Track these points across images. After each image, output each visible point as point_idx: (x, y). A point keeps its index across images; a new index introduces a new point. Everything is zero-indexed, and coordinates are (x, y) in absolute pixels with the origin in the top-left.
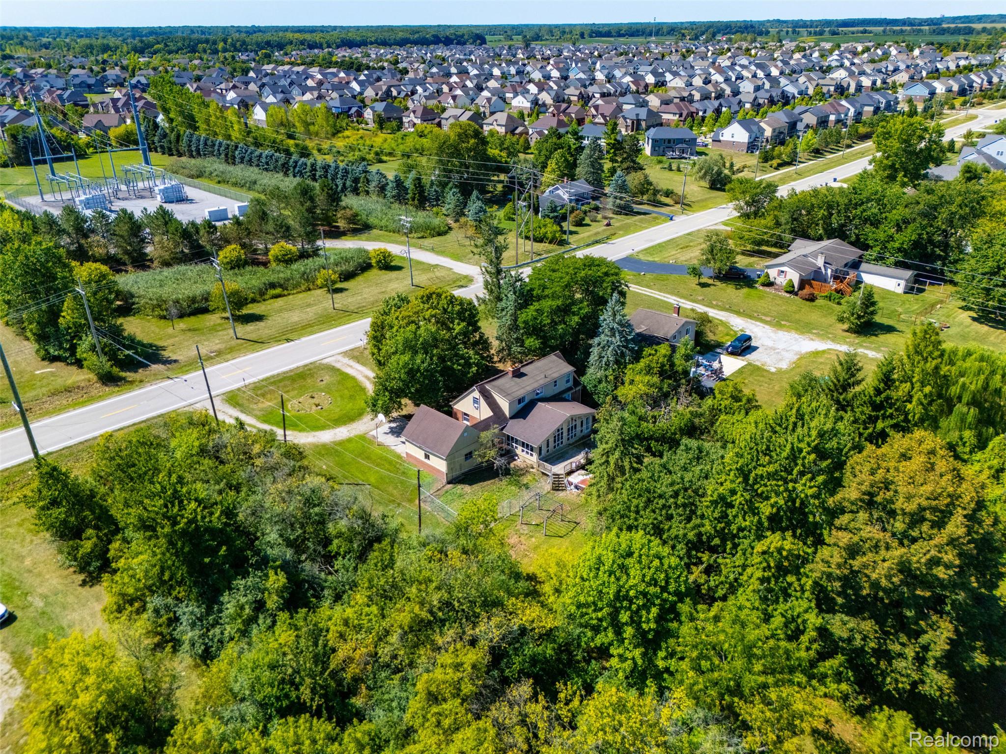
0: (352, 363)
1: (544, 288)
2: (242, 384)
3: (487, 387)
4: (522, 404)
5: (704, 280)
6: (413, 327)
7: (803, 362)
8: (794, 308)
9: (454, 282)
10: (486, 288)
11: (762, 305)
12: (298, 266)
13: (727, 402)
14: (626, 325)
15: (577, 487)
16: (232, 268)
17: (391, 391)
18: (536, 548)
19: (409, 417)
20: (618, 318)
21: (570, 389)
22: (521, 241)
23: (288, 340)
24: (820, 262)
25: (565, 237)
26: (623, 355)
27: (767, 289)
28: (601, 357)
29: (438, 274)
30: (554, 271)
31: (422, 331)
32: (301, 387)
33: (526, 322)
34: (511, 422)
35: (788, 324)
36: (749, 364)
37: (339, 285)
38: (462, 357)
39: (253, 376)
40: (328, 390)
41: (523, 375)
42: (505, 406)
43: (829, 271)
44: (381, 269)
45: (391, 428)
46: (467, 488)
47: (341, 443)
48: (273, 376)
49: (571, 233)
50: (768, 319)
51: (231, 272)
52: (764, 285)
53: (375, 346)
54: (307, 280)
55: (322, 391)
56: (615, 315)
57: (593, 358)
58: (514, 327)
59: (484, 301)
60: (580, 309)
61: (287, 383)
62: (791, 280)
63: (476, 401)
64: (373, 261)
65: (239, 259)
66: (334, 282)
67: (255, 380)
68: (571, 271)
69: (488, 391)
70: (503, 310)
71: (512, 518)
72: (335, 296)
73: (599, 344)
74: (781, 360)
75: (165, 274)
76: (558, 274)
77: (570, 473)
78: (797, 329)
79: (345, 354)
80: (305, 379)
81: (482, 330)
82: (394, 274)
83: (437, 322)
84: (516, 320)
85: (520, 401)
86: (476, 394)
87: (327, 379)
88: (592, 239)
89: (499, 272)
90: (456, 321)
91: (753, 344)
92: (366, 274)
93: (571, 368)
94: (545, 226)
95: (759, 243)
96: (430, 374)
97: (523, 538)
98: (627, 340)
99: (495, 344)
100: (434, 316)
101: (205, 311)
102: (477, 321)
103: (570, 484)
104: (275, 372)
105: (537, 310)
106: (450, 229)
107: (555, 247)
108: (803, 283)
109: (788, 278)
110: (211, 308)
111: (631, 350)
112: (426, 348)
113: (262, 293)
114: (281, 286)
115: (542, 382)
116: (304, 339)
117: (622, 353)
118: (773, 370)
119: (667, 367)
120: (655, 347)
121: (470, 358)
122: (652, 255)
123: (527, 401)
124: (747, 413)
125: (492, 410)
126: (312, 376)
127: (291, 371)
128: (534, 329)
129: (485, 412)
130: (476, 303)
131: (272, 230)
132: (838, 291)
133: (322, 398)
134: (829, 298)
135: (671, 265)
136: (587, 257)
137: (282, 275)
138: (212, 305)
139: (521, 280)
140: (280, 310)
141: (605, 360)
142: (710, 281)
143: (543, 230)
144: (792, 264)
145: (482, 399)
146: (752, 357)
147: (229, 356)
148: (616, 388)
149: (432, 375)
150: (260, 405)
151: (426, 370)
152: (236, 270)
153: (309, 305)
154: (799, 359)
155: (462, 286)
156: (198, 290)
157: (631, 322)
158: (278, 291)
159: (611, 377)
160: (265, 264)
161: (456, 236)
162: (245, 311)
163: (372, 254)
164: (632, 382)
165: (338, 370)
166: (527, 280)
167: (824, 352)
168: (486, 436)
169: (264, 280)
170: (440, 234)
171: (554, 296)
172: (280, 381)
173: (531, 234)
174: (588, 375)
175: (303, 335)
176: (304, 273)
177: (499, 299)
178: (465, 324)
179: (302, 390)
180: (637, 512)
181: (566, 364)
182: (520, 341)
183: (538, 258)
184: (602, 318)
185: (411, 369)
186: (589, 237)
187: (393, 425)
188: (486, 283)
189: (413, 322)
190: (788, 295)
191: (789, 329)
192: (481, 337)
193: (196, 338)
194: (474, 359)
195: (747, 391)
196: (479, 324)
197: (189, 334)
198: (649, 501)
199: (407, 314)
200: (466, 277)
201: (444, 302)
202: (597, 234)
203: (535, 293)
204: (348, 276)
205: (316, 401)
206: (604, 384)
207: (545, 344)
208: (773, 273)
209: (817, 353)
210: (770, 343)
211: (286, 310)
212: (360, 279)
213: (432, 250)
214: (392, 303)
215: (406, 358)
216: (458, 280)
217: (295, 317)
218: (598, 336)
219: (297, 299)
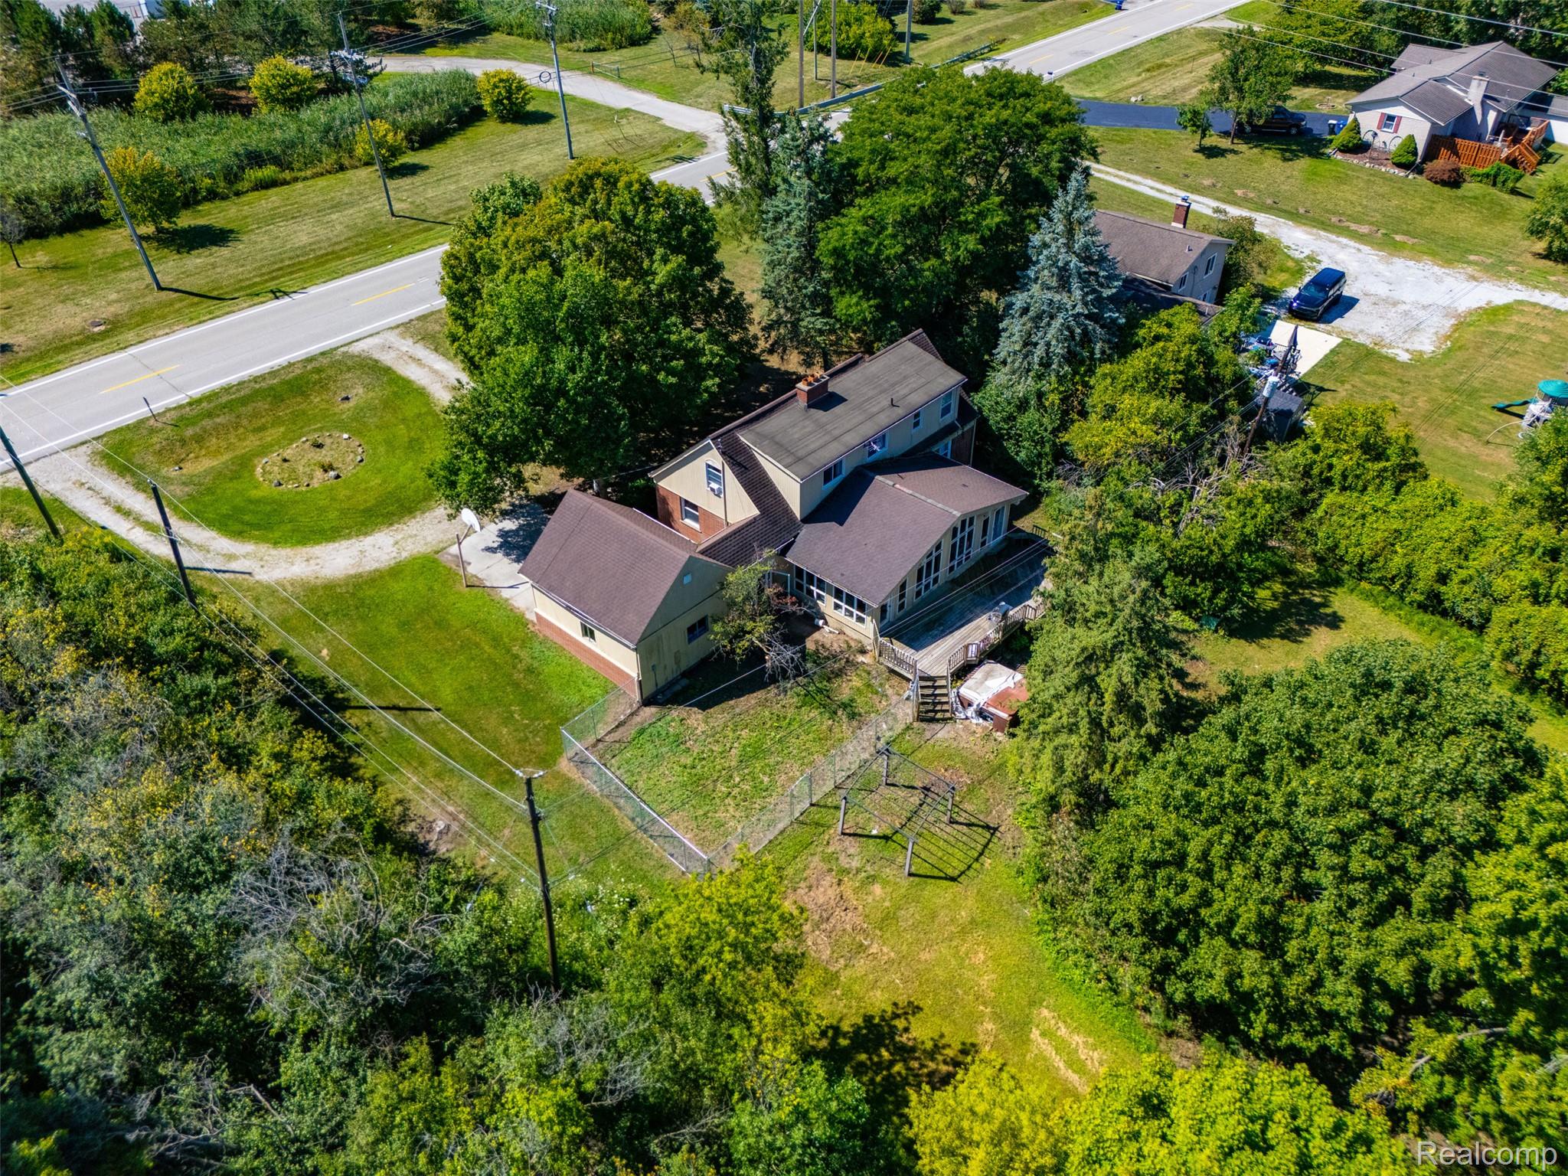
0: (422, 352)
1: (886, 157)
2: (143, 412)
3: (744, 438)
4: (834, 482)
5: (1213, 140)
6: (544, 270)
7: (1468, 335)
8: (1418, 203)
9: (665, 149)
10: (735, 159)
11: (1347, 195)
12: (315, 114)
13: (1346, 461)
14: (1095, 258)
15: (981, 713)
16: (168, 118)
17: (492, 449)
18: (887, 919)
19: (551, 502)
20: (1080, 240)
21: (949, 429)
22: (809, 56)
23: (277, 294)
24: (1473, 96)
25: (902, 47)
26: (1087, 339)
27: (1354, 160)
28: (1028, 343)
29: (629, 130)
30: (911, 111)
31: (566, 283)
32: (296, 416)
33: (838, 253)
34: (806, 531)
35: (1411, 241)
36: (1346, 343)
37: (410, 158)
38: (679, 350)
39: (177, 389)
40: (356, 425)
41: (834, 400)
42: (790, 489)
43: (1492, 116)
44: (504, 119)
45: (504, 534)
46: (696, 718)
47: (376, 578)
48: (227, 390)
49: (915, 38)
50: (1364, 229)
51: (164, 129)
52: (1345, 149)
53: (457, 317)
54: (336, 145)
55: (343, 427)
56: (1070, 232)
57: (1006, 347)
58: (807, 265)
59: (730, 195)
60: (981, 215)
61: (262, 405)
62: (1411, 138)
63: (712, 474)
64: (486, 103)
65: (180, 96)
66: (395, 152)
67: (181, 398)
68: (957, 109)
69: (744, 450)
70: (777, 219)
71: (816, 815)
72: (392, 184)
73: (1025, 311)
74: (1415, 329)
75: (13, 132)
76: (924, 120)
77: (963, 672)
78: (1433, 254)
79: (406, 328)
80: (305, 395)
81: (727, 274)
82: (532, 132)
83: (612, 254)
84: (811, 246)
85: (828, 475)
86: (715, 458)
87: (359, 393)
88: (959, 51)
89: (766, 117)
90: (659, 251)
91: (1348, 291)
92: (471, 132)
93: (952, 378)
94: (859, 20)
95: (1323, 54)
96: (593, 399)
97: (849, 886)
98: (1099, 300)
99: (760, 312)
100: (601, 237)
101: (95, 221)
102: (713, 250)
103: (966, 704)
104: (233, 378)
105: (864, 220)
106: (656, 30)
107: (881, 68)
108: (1438, 143)
109: (1404, 132)
110: (107, 214)
111: (1110, 326)
112: (580, 328)
113: (232, 176)
114: (276, 161)
115: (884, 419)
116: (313, 291)
117: (1085, 332)
118: (1404, 357)
119: (1199, 371)
120: (1164, 314)
121: (700, 352)
122: (1089, 84)
123: (845, 471)
124: (1397, 490)
125: (757, 502)
126: (322, 385)
127: (273, 373)
128: (859, 270)
129: (740, 508)
130: (710, 202)
131: (255, 27)
132: (1513, 162)
133: (342, 449)
134: (1493, 179)
135: (1134, 106)
136: (993, 75)
137: (278, 134)
138: (110, 205)
139: (824, 137)
140: (272, 218)
141: (1039, 351)
142: (1225, 143)
143: (855, 30)
144: (1415, 99)
145: (728, 472)
146: (1348, 322)
147: (130, 336)
148: (1064, 426)
149: (600, 403)
150: (189, 468)
151: (585, 391)
152: (177, 124)
153: (337, 206)
154: (1457, 328)
155: (681, 159)
156: (80, 168)
157: (1111, 253)
158: (268, 171)
159: (1054, 398)
160: (246, 110)
161: (671, 44)
162: (185, 220)
163: (483, 85)
164: (1110, 412)
165: (388, 370)
166: (839, 137)
167: (1508, 308)
168: (743, 578)
169: (236, 145)
170: (635, 42)
171: (913, 181)
172: (244, 401)
173: (830, 39)
174: (991, 389)
175: (312, 280)
176: (328, 129)
177: (768, 190)
178: (681, 258)
179: (298, 423)
180: (1207, 874)
181: (939, 365)
182: (823, 303)
183: (846, 93)
184: (1036, 239)
185: (543, 388)
186: (950, 46)
187: (510, 525)
188: (735, 149)
189: (544, 255)
190: (1402, 173)
191: (1416, 254)
192: (725, 292)
193: (67, 289)
194: (711, 353)
195: (1393, 429)
196: (719, 257)
197: (52, 278)
198: (1243, 837)
199: (531, 232)
200: (690, 136)
201: (622, 199)
202: (968, 39)
203: (860, 172)
204: (429, 137)
205: (325, 456)
206: (1032, 414)
207: (886, 311)
208: (1368, 121)
209: (1493, 313)
210: (1382, 290)
211: (285, 217)
212: (457, 142)
213: (618, 77)
214: (496, 201)
215: (527, 355)
216: (673, 144)
217: (302, 235)
218: (1024, 288)
219: (311, 191)
